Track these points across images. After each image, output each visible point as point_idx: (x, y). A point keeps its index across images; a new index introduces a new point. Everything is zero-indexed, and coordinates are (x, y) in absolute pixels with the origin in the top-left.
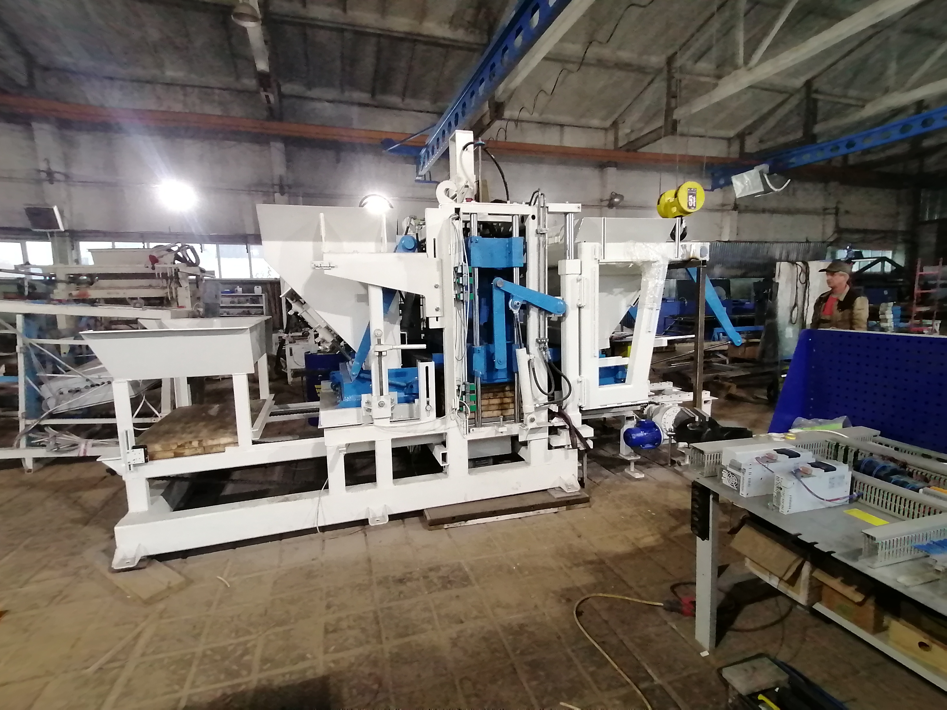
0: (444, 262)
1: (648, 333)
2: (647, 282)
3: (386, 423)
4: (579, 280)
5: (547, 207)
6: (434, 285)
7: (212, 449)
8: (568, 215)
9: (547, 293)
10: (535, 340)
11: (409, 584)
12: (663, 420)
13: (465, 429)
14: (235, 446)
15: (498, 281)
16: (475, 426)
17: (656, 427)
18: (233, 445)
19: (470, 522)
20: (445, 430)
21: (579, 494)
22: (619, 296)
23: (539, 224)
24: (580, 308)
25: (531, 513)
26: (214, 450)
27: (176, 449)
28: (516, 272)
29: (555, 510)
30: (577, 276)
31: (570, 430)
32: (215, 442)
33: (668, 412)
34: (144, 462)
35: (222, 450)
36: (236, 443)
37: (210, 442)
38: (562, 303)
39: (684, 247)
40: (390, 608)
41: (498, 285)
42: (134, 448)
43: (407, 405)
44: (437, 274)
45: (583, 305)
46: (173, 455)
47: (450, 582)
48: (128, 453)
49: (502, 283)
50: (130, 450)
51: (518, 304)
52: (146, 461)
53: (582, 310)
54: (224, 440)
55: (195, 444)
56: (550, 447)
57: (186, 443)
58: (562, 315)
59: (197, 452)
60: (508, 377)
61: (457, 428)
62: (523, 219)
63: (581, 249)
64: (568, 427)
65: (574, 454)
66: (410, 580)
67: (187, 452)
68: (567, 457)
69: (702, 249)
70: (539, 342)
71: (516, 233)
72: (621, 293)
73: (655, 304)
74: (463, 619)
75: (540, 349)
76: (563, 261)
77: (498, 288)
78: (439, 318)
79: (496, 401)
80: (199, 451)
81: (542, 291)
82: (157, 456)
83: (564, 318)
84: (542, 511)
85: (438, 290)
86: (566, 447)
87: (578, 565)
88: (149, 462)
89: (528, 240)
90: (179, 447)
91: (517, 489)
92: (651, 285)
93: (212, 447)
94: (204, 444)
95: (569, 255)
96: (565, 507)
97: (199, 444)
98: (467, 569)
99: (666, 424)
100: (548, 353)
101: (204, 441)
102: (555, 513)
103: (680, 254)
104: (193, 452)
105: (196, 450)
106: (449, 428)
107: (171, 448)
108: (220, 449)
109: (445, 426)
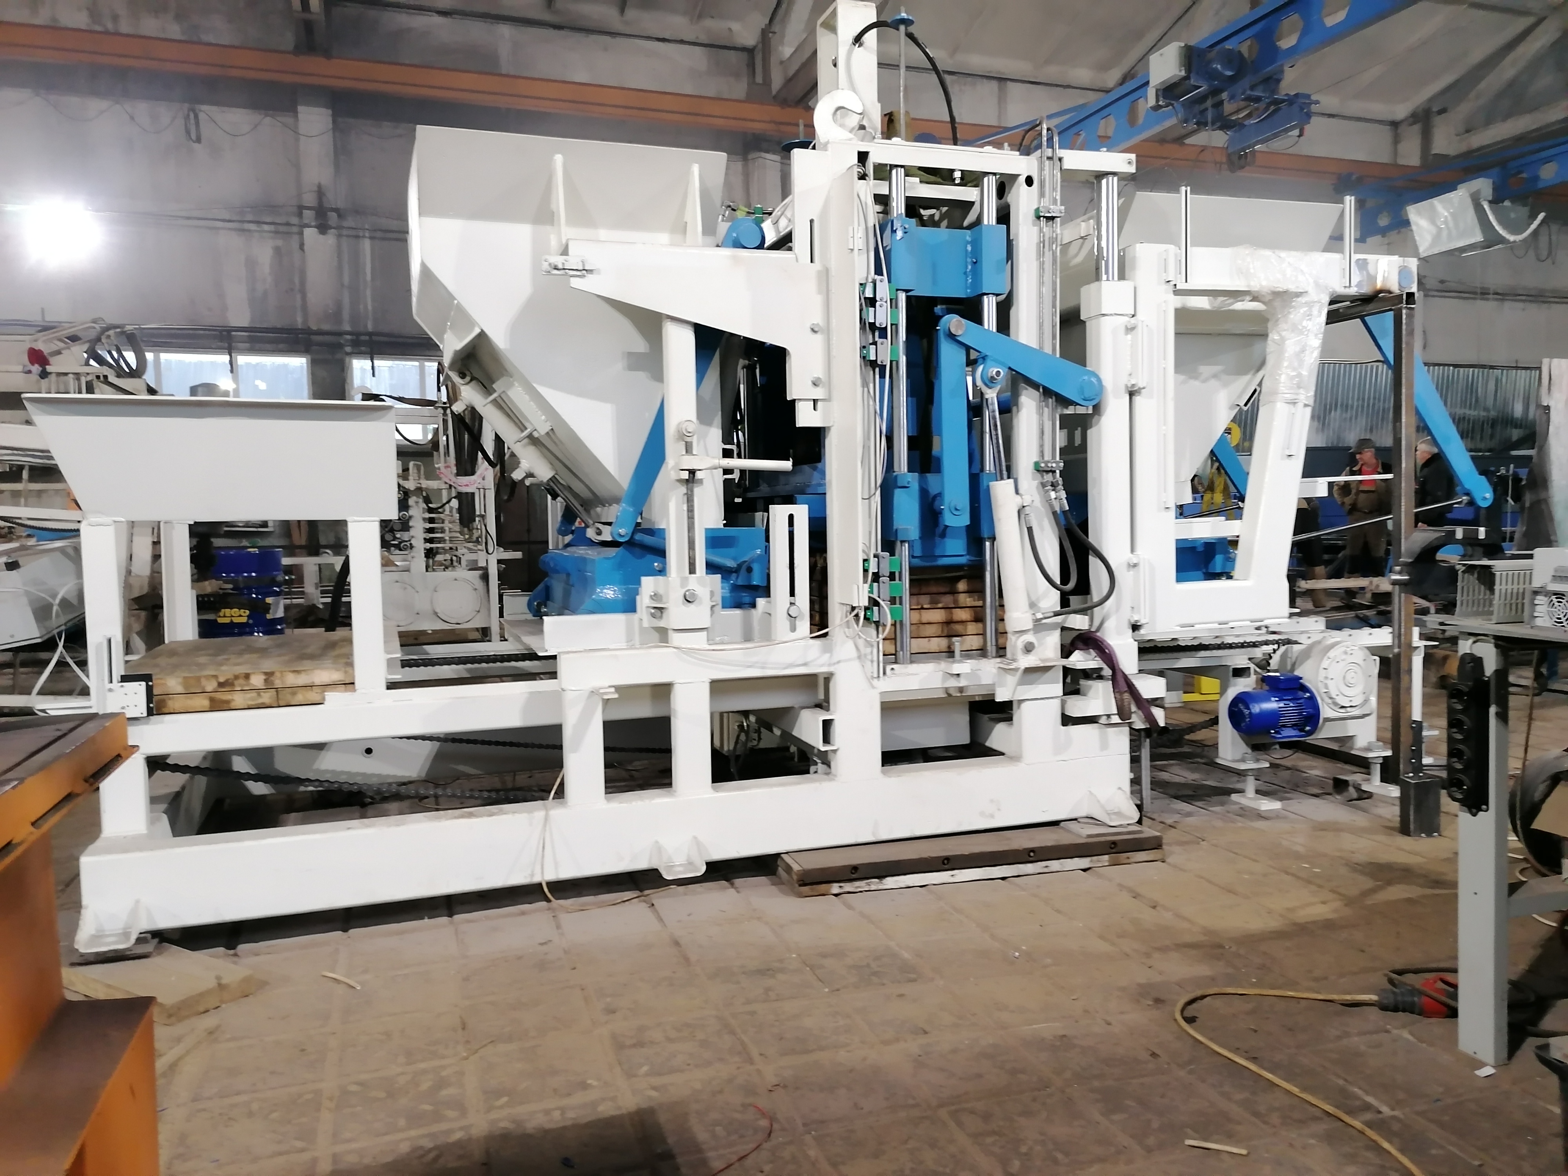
0: (833, 272)
1: (1288, 461)
2: (1283, 340)
3: (699, 642)
4: (1130, 329)
5: (1060, 159)
6: (808, 326)
7: (294, 694)
8: (1104, 182)
9: (1058, 355)
10: (1031, 467)
11: (781, 977)
12: (1322, 673)
13: (875, 664)
14: (346, 691)
15: (953, 322)
16: (896, 662)
17: (1304, 688)
18: (343, 687)
20: (830, 665)
21: (1136, 829)
22: (1213, 383)
23: (1042, 194)
24: (1131, 394)
25: (1029, 868)
26: (300, 698)
27: (216, 691)
28: (989, 307)
29: (1084, 862)
30: (1126, 319)
31: (1114, 678)
32: (302, 680)
33: (1332, 654)
34: (145, 714)
35: (315, 697)
36: (350, 684)
37: (292, 679)
38: (1094, 380)
39: (1363, 265)
40: (753, 1013)
41: (953, 331)
42: (125, 679)
43: (738, 612)
44: (818, 300)
45: (1141, 385)
46: (206, 703)
47: (875, 974)
48: (110, 690)
49: (959, 326)
50: (116, 684)
51: (998, 373)
52: (150, 712)
53: (1137, 399)
54: (323, 675)
55: (257, 680)
57: (236, 677)
58: (1090, 412)
59: (260, 701)
60: (969, 553)
61: (856, 664)
62: (1004, 185)
63: (1134, 258)
64: (1107, 672)
65: (1120, 740)
66: (782, 970)
67: (238, 699)
68: (1104, 746)
69: (1403, 271)
70: (1040, 470)
71: (990, 217)
72: (1215, 376)
73: (1302, 391)
74: (927, 1029)
75: (1043, 485)
76: (1094, 286)
77: (952, 336)
78: (819, 404)
79: (937, 615)
80: (267, 697)
81: (1048, 350)
82: (172, 704)
83: (1096, 417)
84: (1055, 865)
85: (819, 338)
86: (1103, 720)
87: (1163, 949)
88: (154, 718)
89: (1017, 235)
90: (221, 685)
91: (992, 816)
92: (1291, 346)
93: (294, 689)
94: (278, 683)
95: (1107, 273)
96: (1106, 857)
97: (266, 680)
98: (906, 955)
99: (1329, 682)
100: (1063, 495)
101: (278, 674)
102: (1084, 870)
103: (1355, 279)
104: (252, 699)
105: (259, 695)
106: (839, 662)
107: (204, 688)
108: (313, 696)
109: (827, 655)
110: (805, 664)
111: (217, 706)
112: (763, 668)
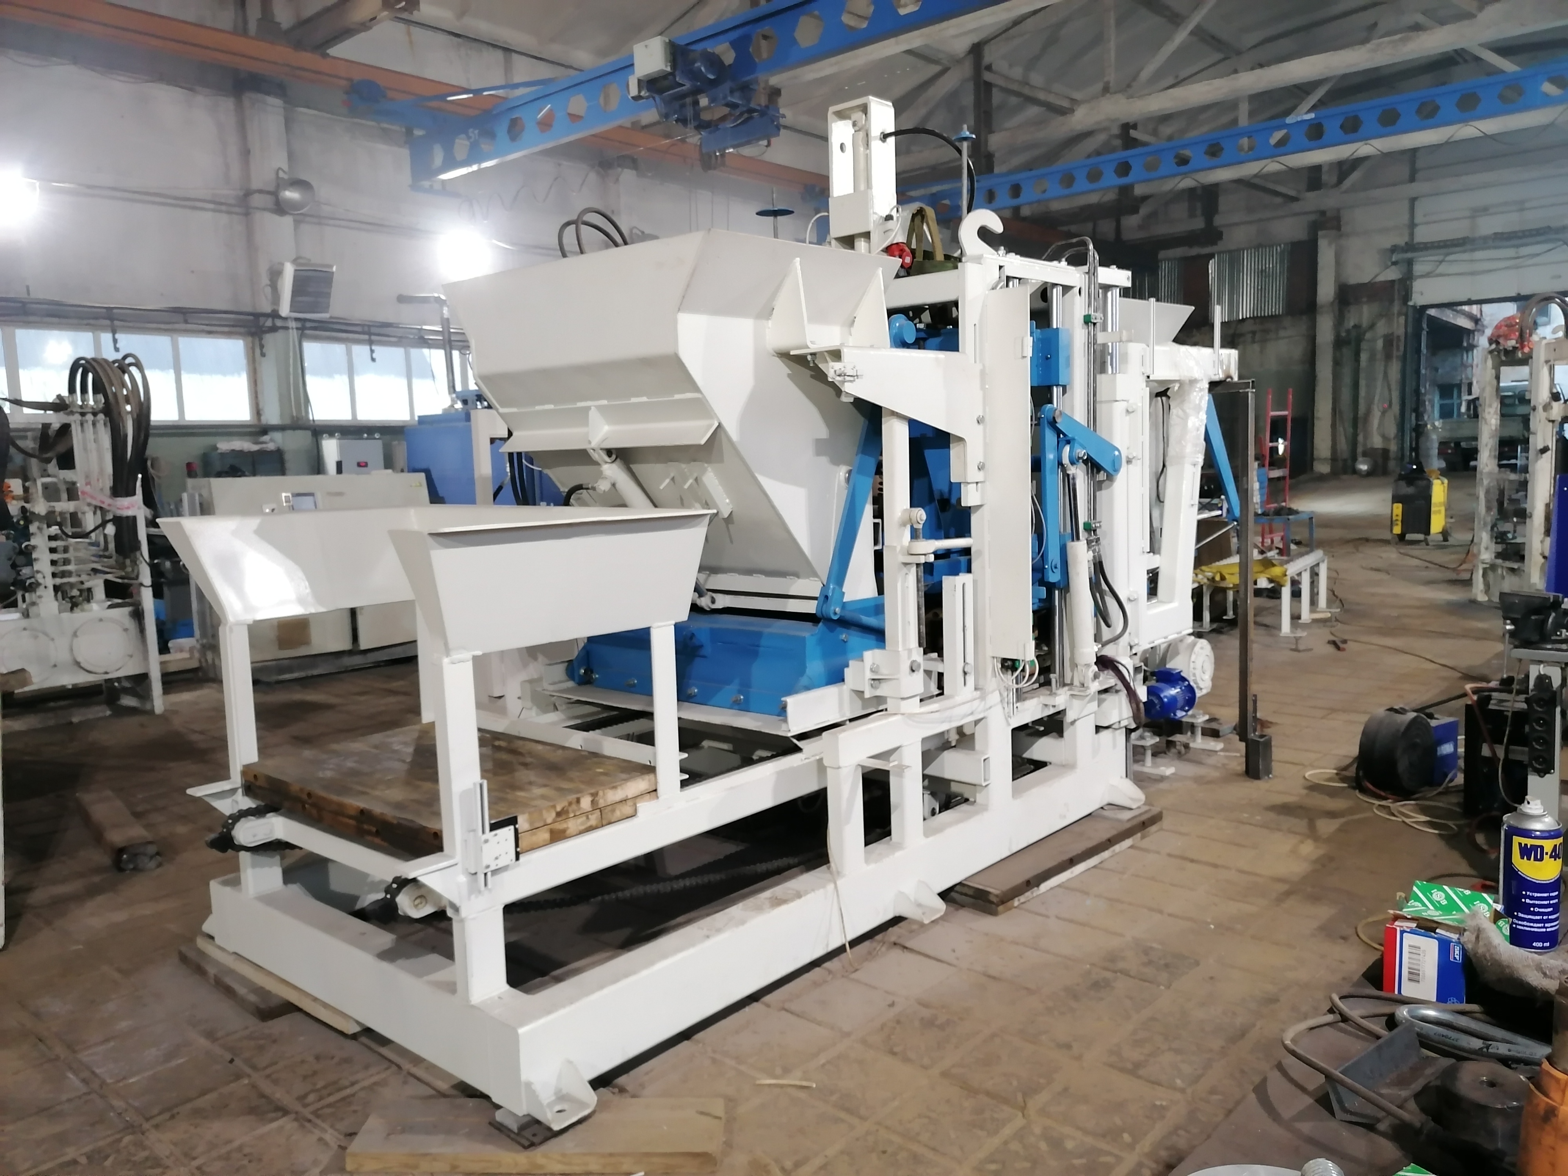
1: (1192, 509)
3: (913, 706)
4: (1129, 413)
5: (1095, 274)
6: (975, 418)
7: (613, 811)
8: (1112, 292)
13: (1011, 703)
14: (651, 799)
15: (1057, 412)
18: (648, 795)
19: (1045, 886)
21: (1146, 808)
25: (1106, 854)
26: (619, 813)
27: (554, 822)
30: (1125, 404)
31: (1127, 691)
32: (619, 795)
33: (1196, 650)
34: (511, 860)
35: (630, 810)
36: (654, 791)
37: (610, 797)
42: (494, 827)
44: (979, 395)
45: (1133, 457)
46: (548, 836)
48: (486, 841)
49: (1060, 415)
50: (489, 835)
52: (516, 857)
54: (635, 787)
55: (586, 803)
56: (1098, 729)
57: (569, 804)
59: (590, 824)
61: (999, 707)
67: (572, 825)
70: (1088, 529)
71: (1058, 321)
73: (1199, 455)
77: (1053, 425)
80: (594, 819)
82: (530, 842)
83: (1111, 480)
84: (1117, 848)
85: (981, 428)
87: (1281, 900)
90: (559, 814)
93: (611, 806)
94: (601, 803)
96: (1140, 834)
97: (592, 802)
99: (1196, 672)
101: (601, 793)
102: (1133, 847)
103: (1220, 368)
104: (582, 824)
105: (588, 818)
106: (990, 708)
107: (545, 821)
108: (627, 809)
109: (983, 703)
110: (972, 713)
111: (558, 836)
112: (950, 721)
